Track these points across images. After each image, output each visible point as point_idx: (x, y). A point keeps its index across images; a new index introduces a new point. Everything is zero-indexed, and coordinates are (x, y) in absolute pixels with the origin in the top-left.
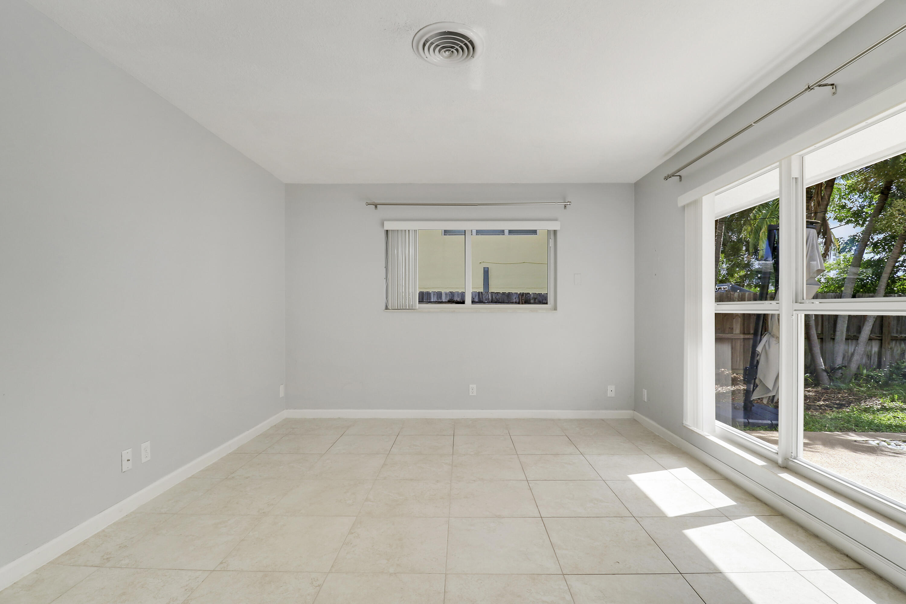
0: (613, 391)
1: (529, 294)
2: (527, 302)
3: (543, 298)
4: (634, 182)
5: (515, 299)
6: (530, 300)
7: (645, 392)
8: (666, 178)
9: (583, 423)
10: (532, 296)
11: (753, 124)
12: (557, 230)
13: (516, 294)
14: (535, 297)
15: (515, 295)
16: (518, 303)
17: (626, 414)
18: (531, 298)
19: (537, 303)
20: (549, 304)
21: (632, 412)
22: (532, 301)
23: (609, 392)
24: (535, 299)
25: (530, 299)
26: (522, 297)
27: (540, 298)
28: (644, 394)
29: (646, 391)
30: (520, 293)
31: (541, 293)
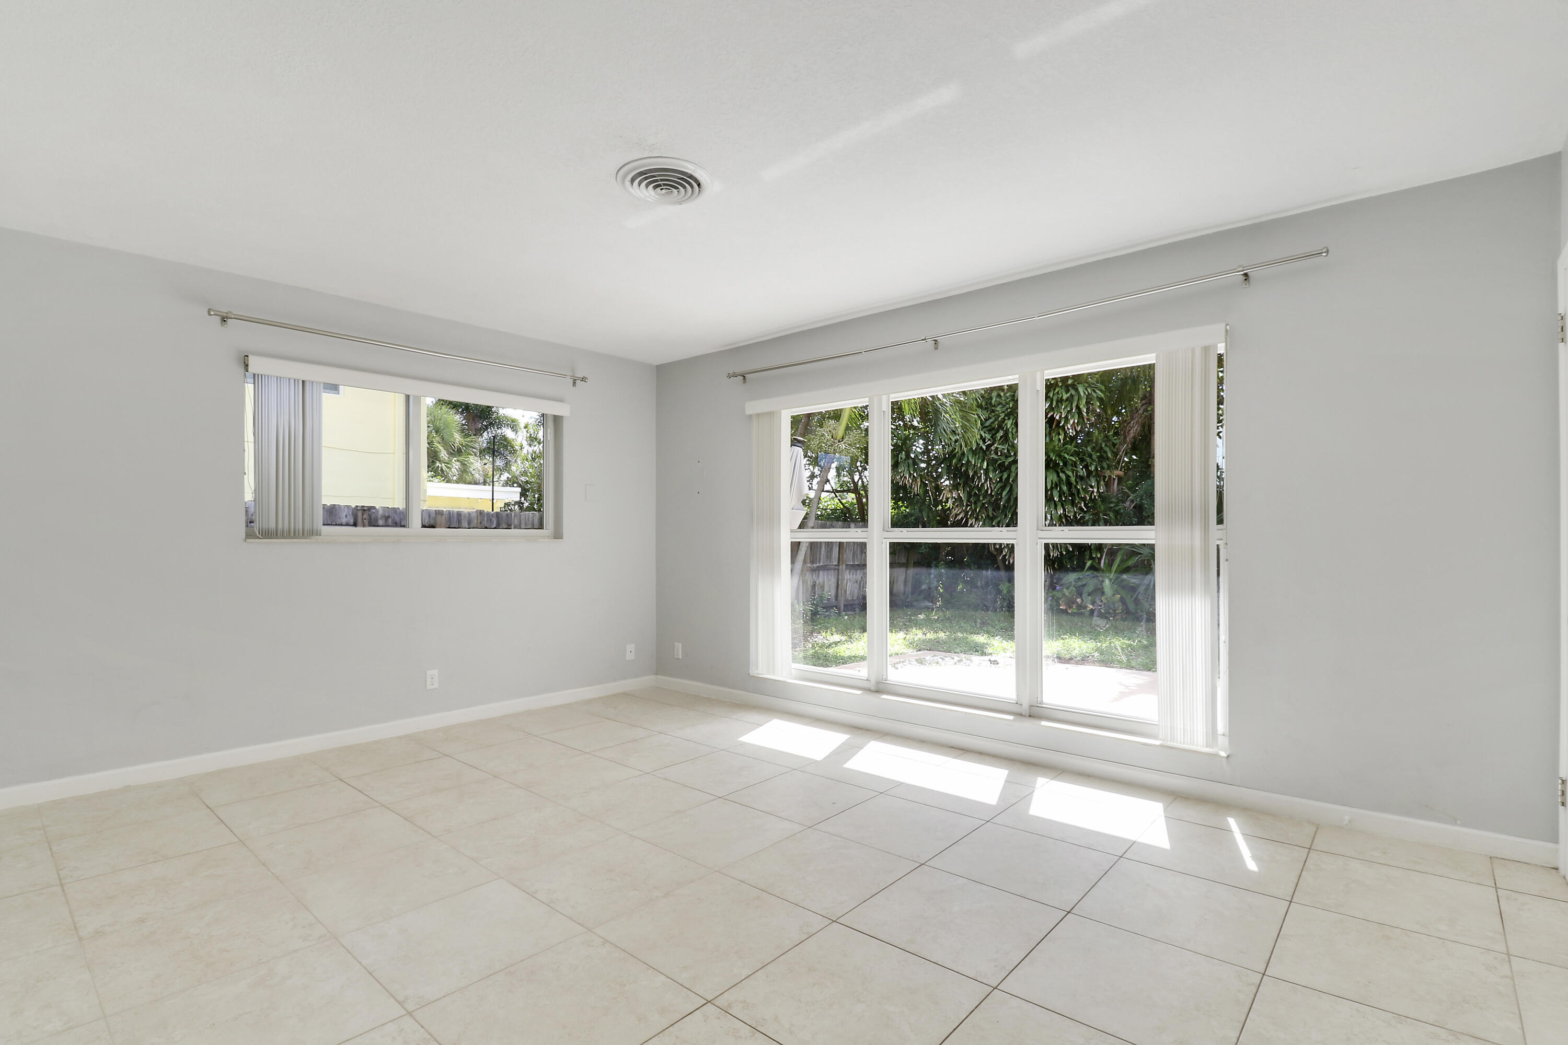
0: (633, 652)
1: (373, 509)
2: (373, 523)
3: (402, 517)
4: (656, 364)
5: (346, 517)
6: (376, 520)
7: (679, 646)
8: (729, 376)
9: (609, 700)
10: (381, 512)
11: (863, 353)
12: (562, 417)
13: (348, 508)
14: (387, 515)
15: (346, 509)
16: (351, 525)
17: (649, 680)
18: (379, 517)
19: (390, 526)
20: (546, 529)
21: (654, 676)
22: (381, 522)
23: (628, 651)
24: (387, 518)
25: (377, 517)
26: (363, 515)
27: (396, 517)
28: (678, 650)
29: (680, 644)
30: (357, 506)
31: (399, 508)
